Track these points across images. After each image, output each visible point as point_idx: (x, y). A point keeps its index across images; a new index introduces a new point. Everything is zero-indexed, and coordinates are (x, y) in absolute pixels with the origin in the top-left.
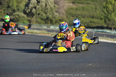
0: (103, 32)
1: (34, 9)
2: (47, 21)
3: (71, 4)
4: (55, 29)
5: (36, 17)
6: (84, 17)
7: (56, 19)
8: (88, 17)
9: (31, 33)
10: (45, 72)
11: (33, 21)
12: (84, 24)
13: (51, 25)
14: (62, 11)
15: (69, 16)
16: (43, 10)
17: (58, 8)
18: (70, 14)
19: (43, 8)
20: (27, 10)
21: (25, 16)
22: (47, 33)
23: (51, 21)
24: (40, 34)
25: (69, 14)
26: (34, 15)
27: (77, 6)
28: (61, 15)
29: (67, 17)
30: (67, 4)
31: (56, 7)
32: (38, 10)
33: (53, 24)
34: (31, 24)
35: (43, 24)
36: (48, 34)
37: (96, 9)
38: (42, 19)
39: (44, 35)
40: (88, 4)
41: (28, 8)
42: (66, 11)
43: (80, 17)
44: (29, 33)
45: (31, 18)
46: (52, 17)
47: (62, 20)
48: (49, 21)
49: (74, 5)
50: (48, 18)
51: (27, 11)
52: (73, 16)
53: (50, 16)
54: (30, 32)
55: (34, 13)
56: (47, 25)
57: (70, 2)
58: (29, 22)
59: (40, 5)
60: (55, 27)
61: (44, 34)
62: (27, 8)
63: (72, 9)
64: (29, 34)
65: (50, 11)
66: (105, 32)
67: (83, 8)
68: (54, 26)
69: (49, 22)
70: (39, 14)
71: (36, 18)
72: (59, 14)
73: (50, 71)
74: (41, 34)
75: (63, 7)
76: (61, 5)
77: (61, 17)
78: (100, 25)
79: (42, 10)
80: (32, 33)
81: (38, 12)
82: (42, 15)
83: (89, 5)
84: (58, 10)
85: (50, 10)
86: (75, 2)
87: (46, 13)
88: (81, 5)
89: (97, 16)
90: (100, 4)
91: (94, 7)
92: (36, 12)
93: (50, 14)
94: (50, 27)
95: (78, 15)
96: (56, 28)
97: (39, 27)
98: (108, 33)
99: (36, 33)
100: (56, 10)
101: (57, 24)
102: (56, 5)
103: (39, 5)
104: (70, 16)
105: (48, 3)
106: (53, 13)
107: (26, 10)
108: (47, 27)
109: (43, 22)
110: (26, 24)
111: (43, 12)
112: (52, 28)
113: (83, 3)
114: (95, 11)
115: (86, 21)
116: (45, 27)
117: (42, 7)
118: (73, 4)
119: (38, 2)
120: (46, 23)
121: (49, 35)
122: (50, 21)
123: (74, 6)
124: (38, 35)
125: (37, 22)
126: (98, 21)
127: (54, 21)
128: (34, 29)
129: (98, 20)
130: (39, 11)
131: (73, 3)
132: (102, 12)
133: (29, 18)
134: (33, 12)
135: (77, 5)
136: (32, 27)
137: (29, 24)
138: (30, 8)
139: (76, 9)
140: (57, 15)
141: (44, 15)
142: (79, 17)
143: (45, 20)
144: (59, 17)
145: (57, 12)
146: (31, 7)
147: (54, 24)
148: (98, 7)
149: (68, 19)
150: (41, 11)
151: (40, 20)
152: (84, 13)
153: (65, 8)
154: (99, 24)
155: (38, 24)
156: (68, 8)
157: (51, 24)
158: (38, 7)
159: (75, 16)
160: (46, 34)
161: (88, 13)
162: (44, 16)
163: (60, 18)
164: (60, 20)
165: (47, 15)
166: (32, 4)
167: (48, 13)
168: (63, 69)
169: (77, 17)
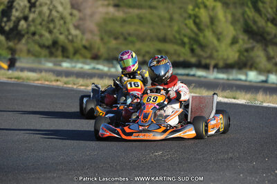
0: (188, 75)
1: (22, 22)
2: (53, 50)
3: (111, 9)
4: (73, 69)
5: (27, 40)
6: (143, 40)
7: (75, 45)
8: (152, 40)
9: (16, 78)
10: (50, 172)
11: (21, 51)
12: (144, 56)
13: (65, 59)
14: (91, 25)
15: (106, 38)
16: (44, 23)
17: (81, 19)
18: (110, 32)
19: (43, 20)
20: (6, 25)
21: (2, 38)
22: (53, 78)
23: (64, 50)
24: (37, 82)
25: (106, 32)
26: (23, 36)
27: (125, 13)
28: (88, 36)
29: (102, 39)
30: (102, 10)
31: (75, 16)
32: (31, 23)
33: (68, 57)
34: (16, 56)
35: (45, 56)
36: (57, 81)
37: (171, 19)
38: (42, 46)
39: (47, 83)
40: (151, 7)
41: (9, 20)
42: (99, 25)
43: (134, 39)
44: (11, 78)
45: (15, 44)
46: (66, 41)
47: (91, 45)
48: (57, 50)
49: (118, 11)
50: (55, 43)
51: (7, 28)
52: (116, 38)
53: (62, 38)
54: (12, 76)
55: (23, 32)
56: (53, 59)
57: (108, 5)
58: (10, 52)
59: (37, 12)
60: (74, 65)
61: (48, 81)
62: (5, 19)
63: (114, 20)
64: (10, 81)
65: (61, 25)
66: (194, 75)
67: (140, 19)
68: (70, 62)
69: (59, 52)
70: (34, 34)
71: (27, 43)
72: (83, 33)
73: (62, 170)
74: (40, 82)
75: (92, 15)
76: (88, 11)
77: (87, 40)
78: (181, 59)
79: (41, 24)
80: (18, 78)
81: (32, 29)
82: (41, 36)
83: (153, 11)
84: (81, 23)
85: (62, 22)
86: (121, 4)
87: (50, 32)
88: (135, 12)
89: (175, 37)
90: (181, 8)
91: (166, 15)
92: (27, 28)
93: (61, 34)
94: (60, 65)
95: (129, 35)
96: (75, 67)
97: (35, 65)
98: (199, 77)
99: (28, 79)
100: (76, 24)
101: (78, 56)
102: (75, 12)
103: (34, 12)
104: (109, 36)
105: (55, 7)
106: (68, 30)
107: (3, 24)
108: (55, 64)
109: (45, 52)
110: (5, 58)
111: (44, 28)
112: (67, 68)
113: (140, 7)
114: (170, 26)
115: (148, 49)
116: (50, 65)
117: (40, 17)
118: (116, 8)
119: (33, 5)
120: (51, 54)
121: (59, 83)
122: (60, 49)
123: (119, 14)
124: (32, 83)
125: (29, 52)
126: (175, 51)
127: (71, 49)
128: (22, 70)
129: (176, 47)
130: (35, 26)
131: (116, 6)
132: (184, 27)
133: (11, 44)
134: (20, 28)
135: (126, 10)
136: (18, 64)
137: (10, 56)
138: (13, 18)
139: (124, 21)
140: (76, 36)
141: (47, 34)
142: (130, 39)
143: (48, 47)
144: (82, 40)
145: (77, 27)
146: (14, 16)
147: (71, 56)
148: (176, 16)
149: (105, 43)
150: (39, 27)
151: (37, 48)
152: (143, 29)
153: (98, 18)
154: (179, 55)
155: (33, 58)
156: (104, 19)
157: (63, 56)
158: (32, 16)
159: (121, 37)
160: (51, 81)
161: (151, 31)
162: (47, 39)
163: (84, 42)
164: (85, 47)
165: (53, 36)
166: (17, 10)
167: (55, 31)
168: (93, 165)
169: (125, 39)
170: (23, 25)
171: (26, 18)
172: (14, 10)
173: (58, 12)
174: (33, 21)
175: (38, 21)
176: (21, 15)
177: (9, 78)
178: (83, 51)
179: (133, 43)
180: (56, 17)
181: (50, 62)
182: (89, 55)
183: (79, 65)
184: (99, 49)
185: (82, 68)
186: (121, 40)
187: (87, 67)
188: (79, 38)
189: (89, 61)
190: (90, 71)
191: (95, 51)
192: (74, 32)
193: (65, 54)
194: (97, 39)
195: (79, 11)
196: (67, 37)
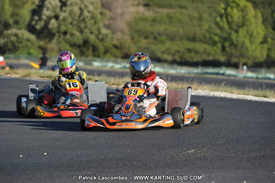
0: (217, 74)
1: (53, 21)
2: (84, 49)
3: (141, 9)
4: (105, 69)
5: (58, 40)
6: (172, 39)
7: (106, 44)
8: (181, 39)
11: (52, 50)
12: (174, 55)
13: (96, 58)
14: (121, 24)
16: (75, 22)
17: (111, 18)
18: (140, 31)
19: (74, 19)
20: (36, 24)
21: (33, 37)
23: (95, 49)
25: (136, 31)
26: (54, 35)
27: (155, 12)
28: (119, 35)
29: (132, 39)
30: (132, 9)
31: (105, 15)
32: (62, 23)
33: (98, 56)
35: (76, 55)
36: (89, 80)
37: (200, 19)
38: (73, 45)
40: (181, 7)
41: (40, 19)
42: (129, 24)
43: (164, 38)
44: (43, 77)
45: (46, 43)
46: (97, 41)
47: (121, 45)
48: (88, 49)
49: (148, 10)
50: (86, 42)
51: (38, 27)
52: (146, 38)
53: (92, 38)
54: (44, 75)
55: (54, 31)
56: (84, 58)
57: (138, 5)
58: (41, 51)
59: (68, 12)
60: (104, 64)
62: (36, 18)
63: (144, 19)
64: (42, 79)
65: (92, 25)
66: (223, 74)
67: (170, 18)
68: (101, 62)
69: (90, 52)
70: (65, 33)
71: (59, 43)
72: (114, 33)
75: (122, 15)
76: (119, 11)
77: (117, 39)
78: (211, 58)
79: (71, 23)
80: (50, 77)
81: (63, 28)
82: (72, 35)
83: (183, 11)
84: (111, 22)
85: (92, 21)
86: (151, 3)
87: (81, 31)
88: (165, 11)
89: (204, 36)
90: (210, 7)
91: (196, 15)
92: (58, 27)
93: (91, 33)
94: (91, 65)
95: (159, 34)
96: (105, 66)
98: (229, 75)
100: (107, 23)
101: (108, 55)
102: (106, 12)
103: (65, 11)
104: (140, 36)
105: (86, 7)
106: (99, 30)
107: (34, 23)
108: (86, 64)
109: (76, 51)
110: (36, 57)
111: (75, 28)
112: (98, 67)
113: (169, 6)
114: (199, 25)
115: (178, 48)
116: (81, 64)
117: (71, 16)
118: (146, 8)
120: (82, 54)
122: (91, 48)
123: (149, 14)
125: (60, 50)
126: (205, 49)
127: (102, 49)
129: (205, 46)
130: (65, 26)
131: (146, 5)
132: (215, 26)
133: (42, 43)
134: (50, 26)
135: (156, 9)
138: (44, 17)
139: (154, 20)
140: (107, 35)
141: (78, 34)
142: (160, 38)
143: (79, 46)
144: (112, 39)
145: (107, 27)
146: (45, 15)
147: (101, 55)
148: (205, 16)
149: (135, 43)
150: (70, 26)
152: (173, 29)
153: (128, 17)
154: (209, 54)
156: (135, 18)
157: (94, 56)
158: (62, 15)
159: (151, 36)
161: (181, 31)
162: (78, 38)
163: (115, 42)
164: (115, 46)
165: (84, 35)
166: (48, 9)
167: (86, 30)
168: (127, 163)
169: (155, 38)
170: (53, 24)
171: (57, 17)
172: (45, 9)
173: (89, 12)
174: (64, 20)
175: (69, 20)
176: (53, 14)
177: (41, 77)
178: (114, 50)
179: (163, 42)
180: (87, 17)
181: (82, 61)
182: (119, 54)
183: (110, 64)
184: (129, 48)
185: (112, 67)
186: (151, 40)
187: (117, 66)
188: (109, 37)
189: (119, 60)
190: (121, 70)
191: (125, 50)
192: (104, 31)
193: (96, 53)
194: (127, 39)
195: (110, 10)
196: (97, 36)
